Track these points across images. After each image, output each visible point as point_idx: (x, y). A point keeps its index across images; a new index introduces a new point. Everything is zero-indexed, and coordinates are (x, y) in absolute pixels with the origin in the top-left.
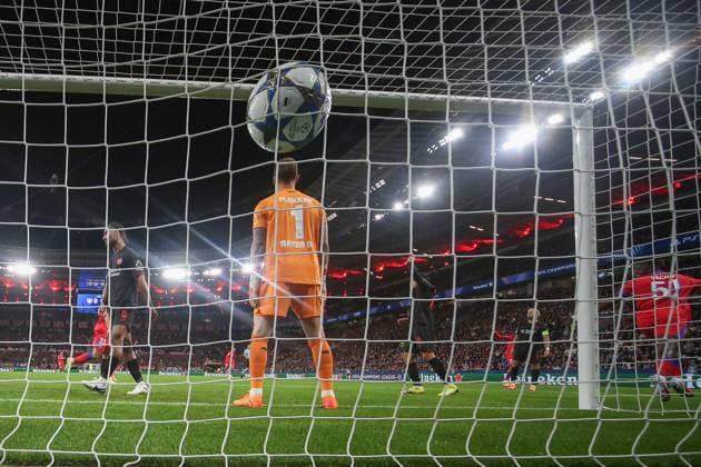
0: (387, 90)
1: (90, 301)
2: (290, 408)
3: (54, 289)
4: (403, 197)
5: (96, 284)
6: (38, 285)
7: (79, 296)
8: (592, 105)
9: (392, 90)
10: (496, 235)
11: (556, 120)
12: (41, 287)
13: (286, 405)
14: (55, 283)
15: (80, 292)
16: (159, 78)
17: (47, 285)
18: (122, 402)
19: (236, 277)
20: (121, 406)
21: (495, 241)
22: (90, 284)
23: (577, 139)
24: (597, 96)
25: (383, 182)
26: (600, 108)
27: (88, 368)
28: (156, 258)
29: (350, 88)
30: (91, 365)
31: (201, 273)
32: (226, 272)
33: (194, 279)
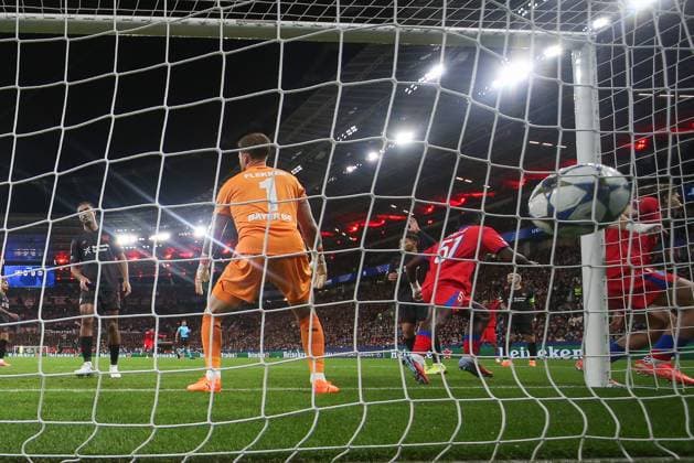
0: (357, 21)
1: (19, 273)
2: (252, 392)
4: (377, 145)
5: (26, 254)
7: (8, 268)
8: (595, 34)
9: (362, 21)
10: (486, 186)
11: (554, 52)
13: (249, 390)
15: (8, 264)
16: (93, 13)
18: (59, 390)
19: (187, 242)
20: (58, 394)
21: (485, 194)
22: (19, 253)
23: (578, 75)
24: (601, 23)
25: (354, 129)
26: (604, 36)
27: (18, 352)
29: (314, 20)
30: (21, 348)
31: (147, 237)
32: (176, 237)
33: (140, 245)
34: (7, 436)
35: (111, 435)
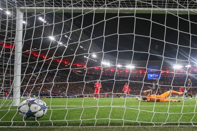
1: (151, 76)
3: (141, 72)
6: (136, 71)
7: (148, 74)
12: (137, 72)
14: (141, 71)
15: (149, 73)
17: (138, 71)
19: (195, 68)
20: (162, 107)
22: (151, 71)
28: (171, 62)
31: (185, 66)
32: (192, 66)
33: (183, 68)
34: (148, 118)
35: (176, 117)
